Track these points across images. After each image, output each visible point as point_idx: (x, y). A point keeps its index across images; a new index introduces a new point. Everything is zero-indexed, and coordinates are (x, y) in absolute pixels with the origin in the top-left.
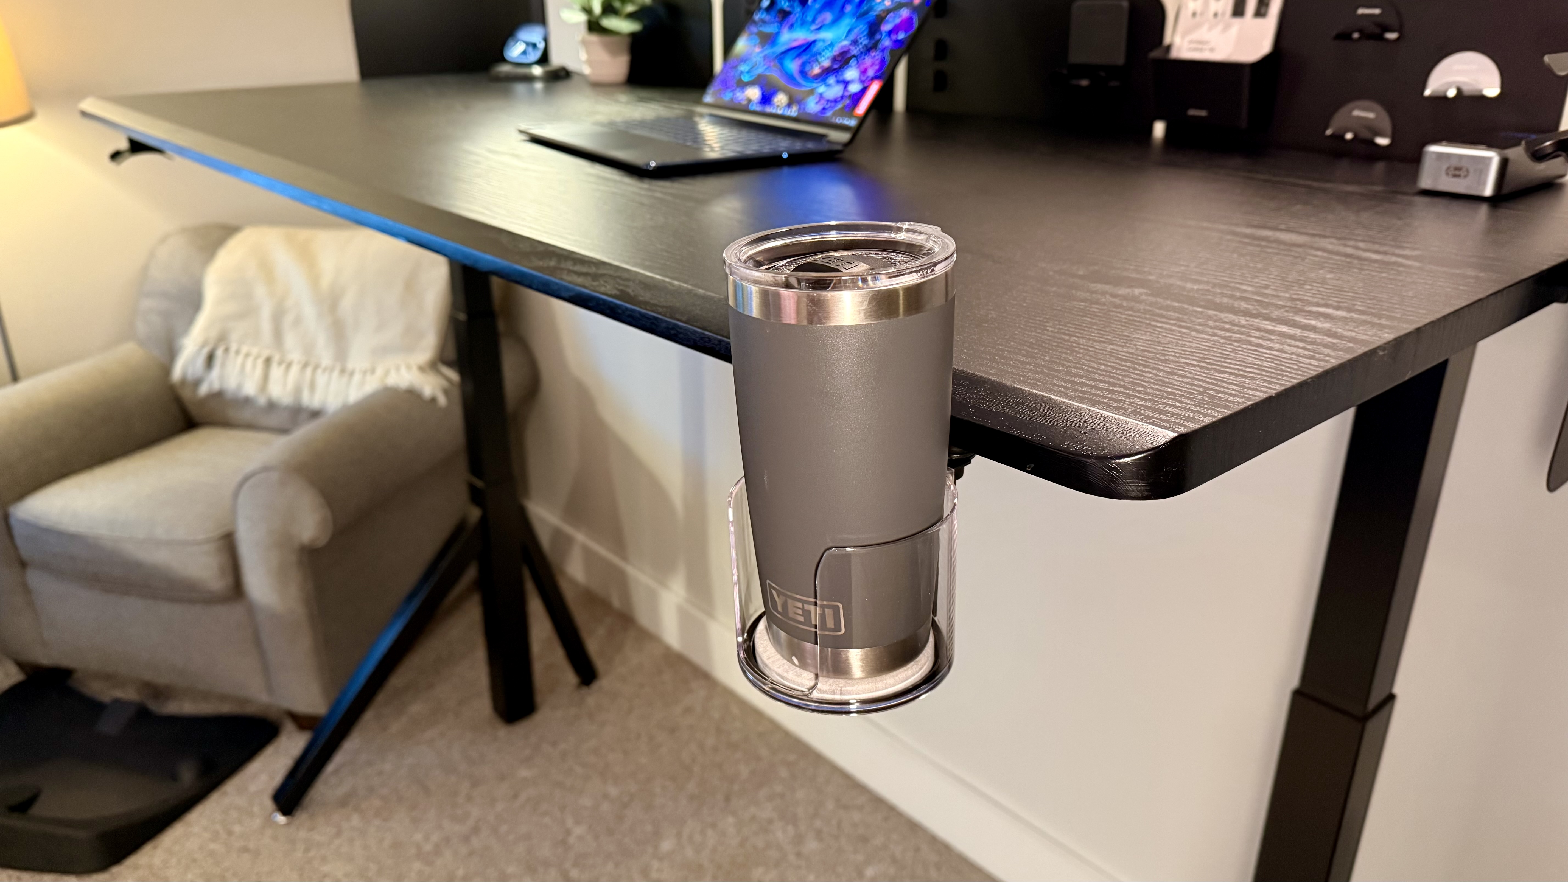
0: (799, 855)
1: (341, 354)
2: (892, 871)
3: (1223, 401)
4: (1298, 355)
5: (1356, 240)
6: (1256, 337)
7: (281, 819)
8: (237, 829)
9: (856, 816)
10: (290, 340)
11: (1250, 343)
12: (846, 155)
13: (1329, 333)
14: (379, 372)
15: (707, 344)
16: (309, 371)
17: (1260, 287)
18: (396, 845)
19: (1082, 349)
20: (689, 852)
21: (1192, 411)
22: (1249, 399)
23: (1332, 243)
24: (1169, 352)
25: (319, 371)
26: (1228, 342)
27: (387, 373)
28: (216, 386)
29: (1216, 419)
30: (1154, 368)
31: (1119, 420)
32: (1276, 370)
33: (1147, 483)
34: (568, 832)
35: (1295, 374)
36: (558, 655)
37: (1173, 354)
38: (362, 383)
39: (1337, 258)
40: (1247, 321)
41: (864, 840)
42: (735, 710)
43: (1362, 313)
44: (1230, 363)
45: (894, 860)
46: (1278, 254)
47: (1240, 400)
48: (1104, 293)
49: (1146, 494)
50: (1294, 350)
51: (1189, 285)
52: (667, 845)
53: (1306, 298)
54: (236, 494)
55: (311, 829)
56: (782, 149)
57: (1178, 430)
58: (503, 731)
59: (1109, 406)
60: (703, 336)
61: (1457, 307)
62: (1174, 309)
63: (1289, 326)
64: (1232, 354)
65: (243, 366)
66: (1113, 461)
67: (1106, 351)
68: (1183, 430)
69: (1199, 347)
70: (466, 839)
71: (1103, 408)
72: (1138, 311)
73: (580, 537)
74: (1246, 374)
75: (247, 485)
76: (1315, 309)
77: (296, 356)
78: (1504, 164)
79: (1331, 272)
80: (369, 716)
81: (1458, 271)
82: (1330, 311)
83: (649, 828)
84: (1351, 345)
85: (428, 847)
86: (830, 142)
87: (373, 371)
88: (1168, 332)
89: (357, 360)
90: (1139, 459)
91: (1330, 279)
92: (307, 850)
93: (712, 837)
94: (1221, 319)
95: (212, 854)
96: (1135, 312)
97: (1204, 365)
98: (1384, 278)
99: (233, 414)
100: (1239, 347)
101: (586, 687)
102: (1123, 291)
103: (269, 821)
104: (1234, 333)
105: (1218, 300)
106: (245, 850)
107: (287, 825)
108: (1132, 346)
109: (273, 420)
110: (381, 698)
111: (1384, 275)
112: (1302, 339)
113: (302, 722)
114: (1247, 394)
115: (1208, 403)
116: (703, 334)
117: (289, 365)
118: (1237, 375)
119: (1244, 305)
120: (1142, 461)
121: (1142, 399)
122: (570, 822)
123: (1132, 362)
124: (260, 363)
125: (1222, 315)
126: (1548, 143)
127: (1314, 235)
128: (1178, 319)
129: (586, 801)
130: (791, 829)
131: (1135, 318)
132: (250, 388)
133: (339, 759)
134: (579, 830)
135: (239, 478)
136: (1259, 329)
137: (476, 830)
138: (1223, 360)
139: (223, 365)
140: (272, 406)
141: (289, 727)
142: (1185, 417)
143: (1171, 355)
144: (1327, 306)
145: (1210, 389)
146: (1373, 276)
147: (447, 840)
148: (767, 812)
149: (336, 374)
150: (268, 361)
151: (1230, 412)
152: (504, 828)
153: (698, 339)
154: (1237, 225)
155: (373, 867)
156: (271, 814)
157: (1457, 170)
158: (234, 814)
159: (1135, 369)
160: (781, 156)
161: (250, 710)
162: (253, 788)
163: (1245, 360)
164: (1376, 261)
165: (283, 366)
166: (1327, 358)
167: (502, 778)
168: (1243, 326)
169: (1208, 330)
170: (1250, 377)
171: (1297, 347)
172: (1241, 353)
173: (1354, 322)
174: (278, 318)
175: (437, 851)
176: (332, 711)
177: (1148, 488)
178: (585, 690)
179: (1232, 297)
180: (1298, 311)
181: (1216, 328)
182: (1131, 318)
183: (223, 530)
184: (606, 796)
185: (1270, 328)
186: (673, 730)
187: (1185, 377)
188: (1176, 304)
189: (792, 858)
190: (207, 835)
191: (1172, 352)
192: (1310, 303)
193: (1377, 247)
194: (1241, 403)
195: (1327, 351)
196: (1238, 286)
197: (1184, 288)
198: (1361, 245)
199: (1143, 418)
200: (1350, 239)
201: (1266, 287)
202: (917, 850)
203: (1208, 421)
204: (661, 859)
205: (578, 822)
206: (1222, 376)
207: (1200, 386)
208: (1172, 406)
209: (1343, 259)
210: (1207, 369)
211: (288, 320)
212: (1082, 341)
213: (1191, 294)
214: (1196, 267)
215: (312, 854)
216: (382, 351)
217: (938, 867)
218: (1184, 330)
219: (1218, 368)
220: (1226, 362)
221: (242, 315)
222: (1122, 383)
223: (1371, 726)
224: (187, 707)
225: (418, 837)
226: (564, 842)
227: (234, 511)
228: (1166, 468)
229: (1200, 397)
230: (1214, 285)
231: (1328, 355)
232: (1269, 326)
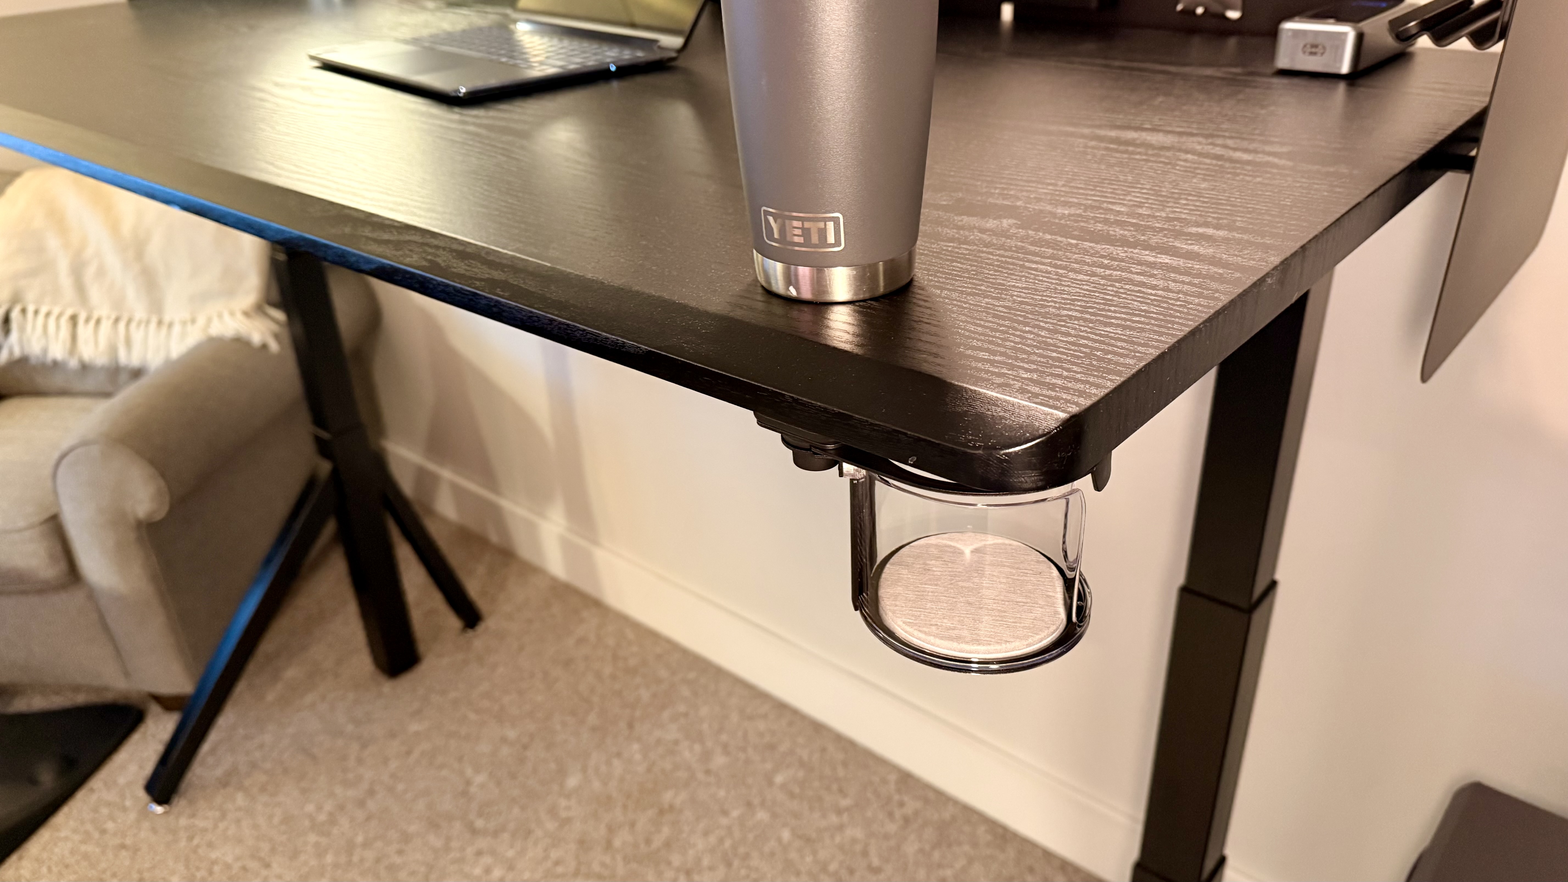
0: (708, 772)
1: (156, 306)
2: (801, 774)
3: (1112, 364)
4: (1186, 294)
5: (1224, 137)
6: (1137, 273)
7: (159, 809)
8: (110, 825)
9: (761, 725)
10: (95, 294)
11: (1131, 282)
12: (679, 63)
13: (1213, 261)
14: (201, 321)
15: (536, 324)
16: (122, 326)
17: (1134, 205)
18: (287, 819)
19: (955, 305)
20: (596, 785)
21: (1083, 382)
22: (1140, 359)
23: (1200, 143)
24: (1049, 302)
25: (133, 325)
26: (1109, 283)
27: (209, 321)
28: (17, 353)
29: (1109, 390)
30: (1034, 326)
31: (1004, 402)
32: (1165, 315)
33: (1041, 473)
34: (468, 783)
35: (1185, 319)
36: (437, 600)
37: (1053, 304)
38: (183, 335)
39: (1208, 161)
40: (1126, 252)
41: (772, 747)
42: (630, 634)
43: (1244, 230)
44: (1115, 312)
45: (802, 764)
46: (1147, 161)
47: (1132, 362)
48: (971, 229)
49: (1040, 484)
50: (1179, 286)
51: (1060, 210)
52: (572, 782)
53: (1183, 216)
54: (54, 475)
55: (193, 816)
56: (608, 60)
57: (1070, 409)
58: (388, 686)
59: (993, 384)
60: (531, 315)
61: (1338, 216)
62: (1048, 244)
63: (1171, 256)
64: (1115, 299)
65: (45, 327)
66: (1002, 452)
67: (981, 306)
68: (1074, 409)
69: (1080, 293)
70: (361, 804)
71: (986, 387)
72: (1010, 249)
73: (446, 474)
74: (1133, 325)
75: (65, 462)
76: (1194, 230)
77: (104, 311)
78: (1360, 38)
79: (1204, 180)
80: (241, 687)
81: (1332, 169)
82: (1210, 231)
83: (553, 766)
84: (1238, 275)
85: (322, 817)
86: (660, 48)
87: (193, 321)
88: (1044, 275)
89: (174, 311)
90: (1031, 447)
91: (1205, 189)
92: (191, 839)
93: (618, 766)
94: (1098, 252)
95: (86, 856)
96: (1006, 250)
97: (1088, 316)
98: (1259, 183)
99: (41, 381)
100: (1122, 288)
101: (471, 630)
102: (991, 224)
103: (145, 813)
104: (1115, 270)
105: (1091, 227)
106: (123, 846)
107: (165, 813)
108: (1008, 297)
109: (90, 384)
110: (252, 667)
111: (1259, 179)
112: (1187, 272)
113: (168, 703)
114: (1139, 352)
115: (1098, 369)
116: (531, 312)
117: (98, 322)
118: (1125, 328)
119: (1119, 231)
120: (1034, 449)
121: (1027, 370)
122: (469, 771)
123: (1010, 319)
124: (64, 321)
125: (1099, 247)
126: (1412, 24)
127: (1181, 134)
128: (1053, 257)
129: (484, 748)
130: (697, 747)
131: (1008, 260)
132: (57, 351)
133: (213, 737)
134: (480, 779)
135: (56, 455)
136: (1140, 263)
137: (371, 792)
138: (1107, 308)
139: (22, 329)
140: (85, 368)
141: (154, 709)
142: (1075, 390)
143: (1050, 306)
144: (1206, 225)
145: (1098, 350)
146: (1248, 182)
147: (341, 808)
148: (672, 733)
149: (153, 325)
150: (74, 319)
151: (1122, 379)
152: (400, 787)
153: (525, 318)
154: (1100, 127)
155: (265, 847)
156: (147, 805)
157: (1314, 46)
158: (105, 811)
159: (1016, 329)
160: (609, 69)
161: (108, 697)
162: (122, 780)
163: (1130, 306)
164: (1248, 163)
165: (92, 323)
166: (1217, 295)
167: (392, 735)
168: (1122, 260)
169: (1086, 268)
170: (1139, 328)
171: (1183, 282)
172: (1124, 296)
173: (1238, 244)
174: (77, 272)
175: (332, 820)
176: (199, 691)
177: (1042, 478)
178: (470, 633)
179: (1106, 221)
180: (1178, 235)
181: (1094, 264)
182: (1004, 259)
183: (46, 515)
184: (504, 740)
185: (1152, 259)
186: (568, 663)
187: (1069, 335)
188: (1048, 237)
189: (700, 776)
190: (77, 838)
191: (1052, 301)
192: (1187, 222)
193: (1245, 144)
194: (1133, 365)
195: (1214, 285)
196: (1110, 206)
197: (1054, 215)
198: (1230, 142)
199: (1030, 397)
200: (1218, 136)
201: (1140, 205)
202: (823, 750)
203: (1101, 393)
204: (568, 797)
205: (477, 770)
206: (1108, 329)
207: (1086, 346)
208: (1059, 376)
209: (1214, 162)
210: (1091, 321)
211: (90, 272)
212: (954, 295)
213: (1063, 222)
214: (1064, 186)
215: (196, 842)
216: (202, 298)
217: (845, 764)
218: (1061, 271)
219: (1102, 319)
220: (1110, 311)
221: (33, 273)
222: (1003, 350)
223: (1257, 616)
224: (37, 703)
225: (310, 808)
226: (465, 793)
227: (55, 492)
228: (1060, 454)
229: (1087, 362)
230: (1087, 208)
231: (1217, 291)
232: (1149, 257)
